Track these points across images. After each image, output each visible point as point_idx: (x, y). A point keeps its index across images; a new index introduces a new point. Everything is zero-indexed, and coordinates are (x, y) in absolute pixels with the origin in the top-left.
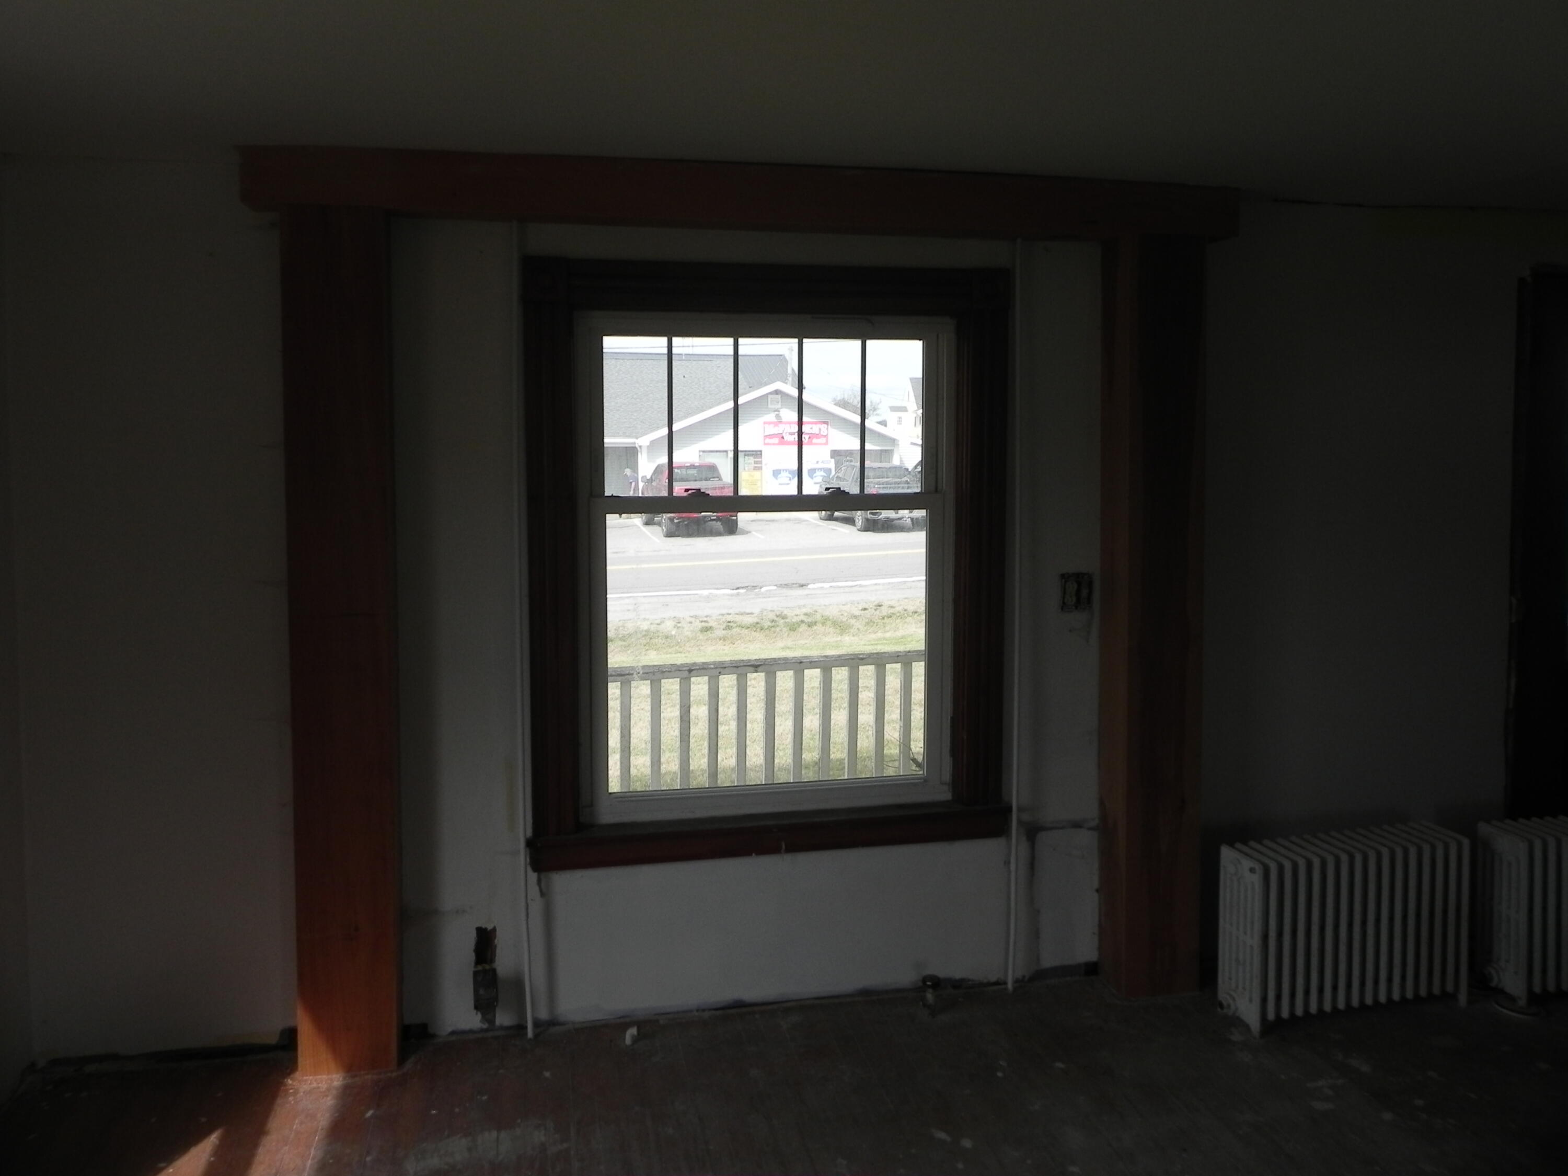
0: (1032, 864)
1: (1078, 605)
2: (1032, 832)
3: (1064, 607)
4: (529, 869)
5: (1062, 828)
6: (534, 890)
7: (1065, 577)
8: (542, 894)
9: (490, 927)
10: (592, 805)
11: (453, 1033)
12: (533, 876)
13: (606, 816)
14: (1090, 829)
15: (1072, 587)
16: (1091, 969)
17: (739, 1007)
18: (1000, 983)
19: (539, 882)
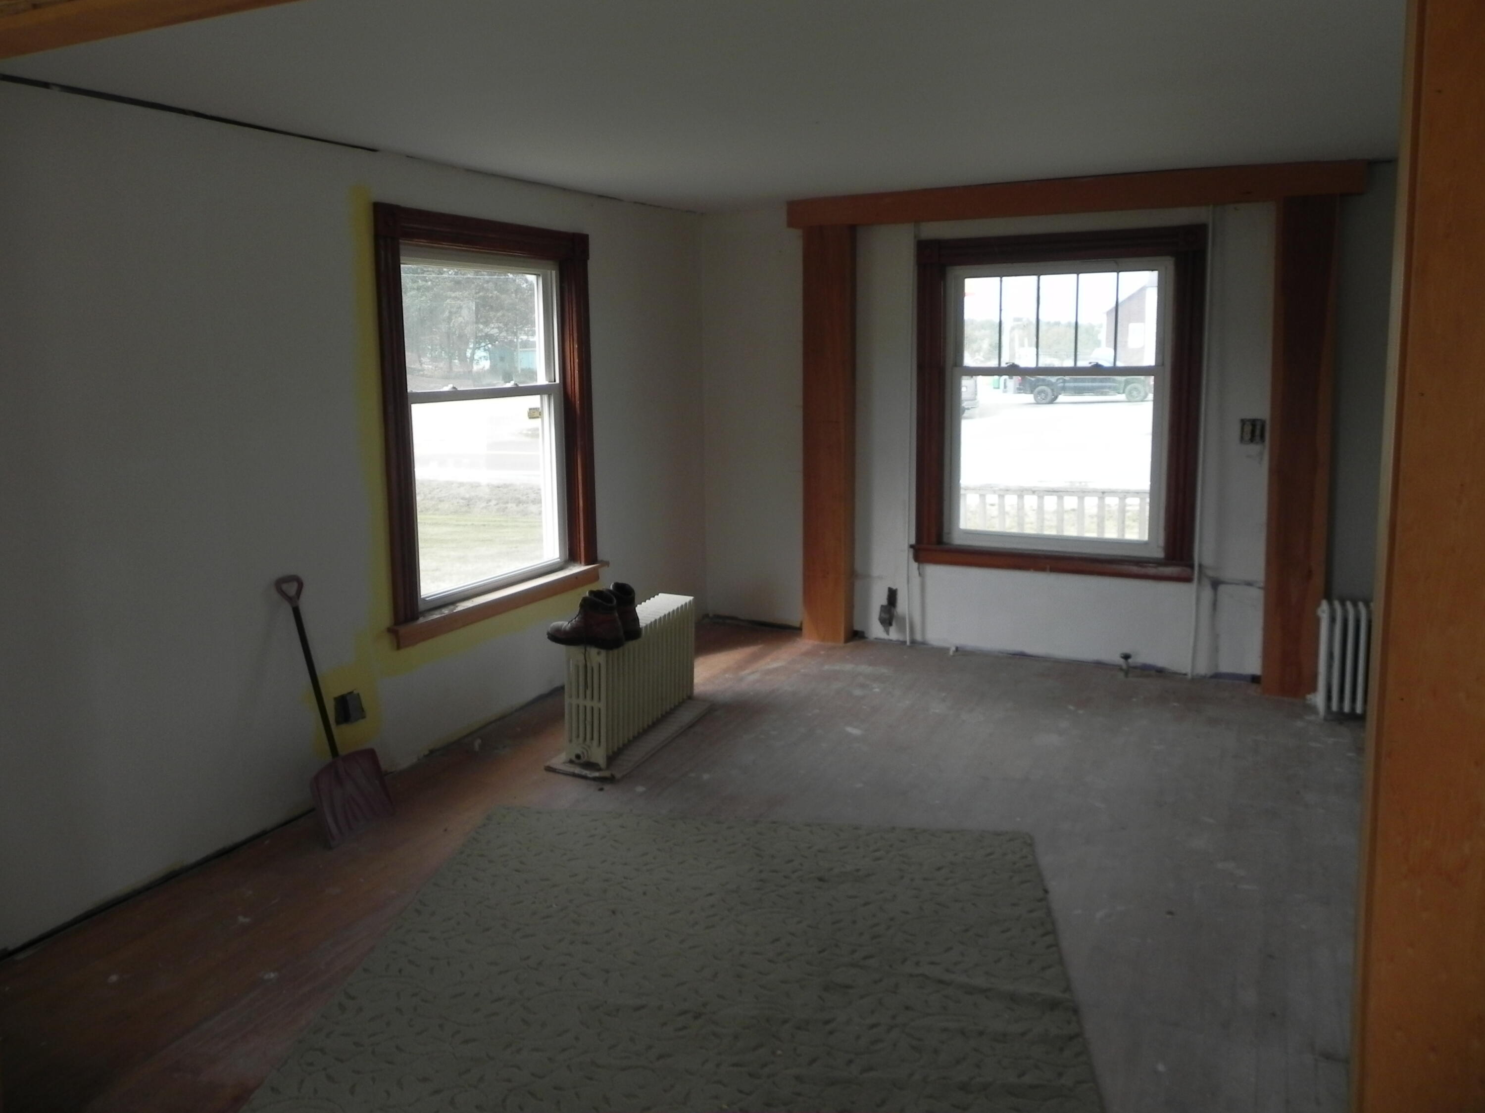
0: (1215, 605)
1: (1252, 440)
2: (1216, 584)
3: (1242, 439)
4: (912, 561)
5: (1237, 584)
6: (916, 572)
7: (1243, 422)
8: (920, 574)
9: (894, 588)
10: (949, 533)
11: (876, 639)
12: (915, 565)
13: (957, 540)
14: (1260, 588)
15: (1248, 428)
16: (1255, 679)
17: (1022, 655)
18: (1185, 674)
19: (919, 569)
